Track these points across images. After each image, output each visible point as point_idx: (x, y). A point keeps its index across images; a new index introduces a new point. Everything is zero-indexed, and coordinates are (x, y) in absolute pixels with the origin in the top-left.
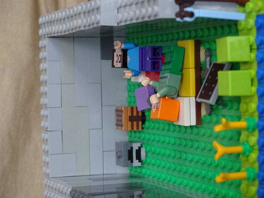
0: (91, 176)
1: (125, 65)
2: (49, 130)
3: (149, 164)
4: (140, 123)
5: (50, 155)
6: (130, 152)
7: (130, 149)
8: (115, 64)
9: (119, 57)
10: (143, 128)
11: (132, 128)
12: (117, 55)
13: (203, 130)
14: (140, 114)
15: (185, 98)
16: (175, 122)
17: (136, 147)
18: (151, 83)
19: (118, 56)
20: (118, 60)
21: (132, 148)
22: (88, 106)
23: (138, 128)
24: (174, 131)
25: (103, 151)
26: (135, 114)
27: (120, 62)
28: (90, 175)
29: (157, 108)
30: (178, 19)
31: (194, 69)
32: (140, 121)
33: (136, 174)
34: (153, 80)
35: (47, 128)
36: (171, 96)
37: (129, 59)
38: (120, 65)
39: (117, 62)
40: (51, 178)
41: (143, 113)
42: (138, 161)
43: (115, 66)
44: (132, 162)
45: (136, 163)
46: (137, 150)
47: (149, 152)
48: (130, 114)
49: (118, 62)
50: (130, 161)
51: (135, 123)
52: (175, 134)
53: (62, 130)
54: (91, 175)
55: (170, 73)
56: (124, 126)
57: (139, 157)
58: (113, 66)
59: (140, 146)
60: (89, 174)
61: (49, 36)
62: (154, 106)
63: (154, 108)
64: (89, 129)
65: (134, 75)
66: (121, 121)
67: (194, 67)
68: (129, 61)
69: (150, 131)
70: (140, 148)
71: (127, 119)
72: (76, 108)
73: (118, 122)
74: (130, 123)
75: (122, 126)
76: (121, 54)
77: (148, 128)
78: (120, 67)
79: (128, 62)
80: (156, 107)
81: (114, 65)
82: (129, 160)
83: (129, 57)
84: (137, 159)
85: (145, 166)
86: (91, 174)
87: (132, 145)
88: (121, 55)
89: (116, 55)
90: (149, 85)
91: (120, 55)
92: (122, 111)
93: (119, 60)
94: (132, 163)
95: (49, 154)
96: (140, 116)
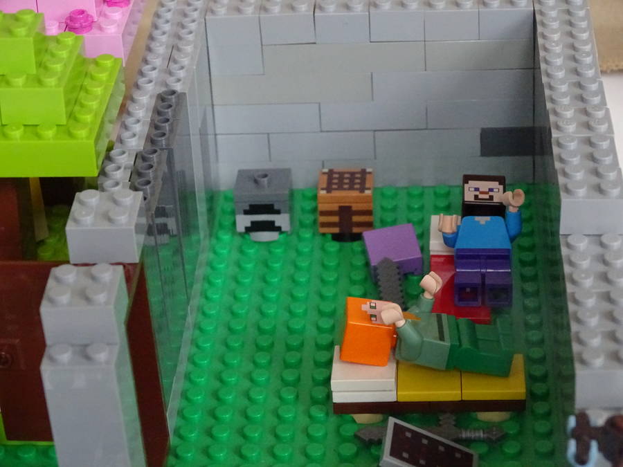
0: (210, 108)
1: (469, 210)
2: (316, 14)
3: (241, 251)
4: (336, 230)
5: (259, 17)
6: (269, 209)
7: (276, 207)
8: (473, 184)
9: (487, 197)
10: (324, 234)
11: (323, 213)
12: (491, 190)
13: (322, 415)
14: (356, 230)
15: (394, 380)
16: (341, 350)
17: (281, 220)
18: (428, 296)
19: (491, 193)
20: (482, 193)
21: (278, 212)
22: (373, 99)
23: (324, 225)
24: (319, 328)
25: (268, 134)
26: (356, 219)
27: (476, 197)
28: (213, 105)
29: (371, 316)
30: (572, 422)
31: (460, 399)
32: (340, 230)
33: (218, 210)
34: (434, 300)
35: (321, 8)
36: (397, 346)
37: (482, 220)
38: (469, 197)
39: (477, 189)
40: (205, 20)
41: (358, 237)
42: (249, 225)
43: (466, 185)
44: (246, 212)
45: (244, 221)
46: (273, 223)
47: (270, 252)
48: (355, 207)
49: (477, 193)
50: (248, 208)
51: (335, 219)
52: (311, 332)
53: (317, 42)
54: (213, 108)
55: (452, 346)
56: (329, 195)
57: (256, 227)
58: (467, 179)
59: (283, 229)
60: (215, 103)
61: (538, 17)
62: (375, 308)
63: (371, 307)
64: (319, 104)
65: (446, 235)
66: (340, 188)
67: (465, 398)
68: (479, 222)
69: (318, 254)
70: (278, 229)
71: (345, 203)
72: (370, 74)
73: (337, 176)
74: (335, 207)
75: (329, 189)
76: (495, 200)
77: (323, 249)
78: (466, 200)
79: (477, 218)
80: (372, 312)
81: (470, 182)
82: (251, 206)
83: (486, 222)
84: (253, 223)
85: (238, 240)
86: (215, 107)
87: (285, 212)
88: (492, 200)
89: (491, 187)
90: (423, 291)
91: (491, 198)
92: (362, 190)
93: (481, 196)
94: (242, 212)
95: (261, 15)
96: (351, 230)
